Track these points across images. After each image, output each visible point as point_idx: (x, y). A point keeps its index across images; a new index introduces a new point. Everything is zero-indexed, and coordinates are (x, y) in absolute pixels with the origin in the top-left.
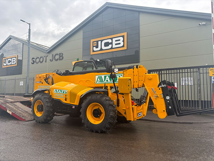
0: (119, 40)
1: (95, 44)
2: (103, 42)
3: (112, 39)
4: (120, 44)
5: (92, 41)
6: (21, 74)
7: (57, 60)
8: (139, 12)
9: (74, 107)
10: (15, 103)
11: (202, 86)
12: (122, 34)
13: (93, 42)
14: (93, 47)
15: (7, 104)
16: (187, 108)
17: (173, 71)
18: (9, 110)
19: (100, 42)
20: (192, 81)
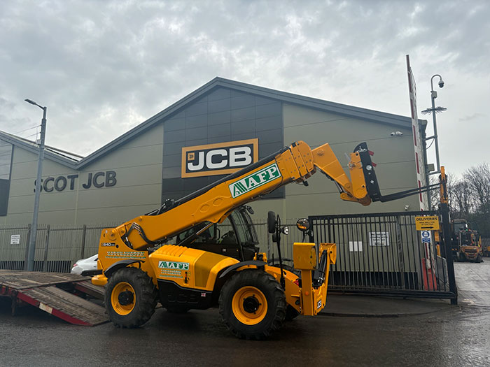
0: (244, 153)
1: (191, 157)
2: (210, 154)
3: (227, 149)
4: (244, 159)
5: (184, 150)
6: (5, 215)
7: (100, 186)
8: (282, 102)
9: (204, 295)
10: (48, 288)
11: (405, 245)
12: (249, 142)
13: (187, 153)
14: (188, 162)
15: (34, 291)
16: (382, 287)
17: (354, 220)
18: (46, 305)
19: (201, 155)
20: (388, 239)
